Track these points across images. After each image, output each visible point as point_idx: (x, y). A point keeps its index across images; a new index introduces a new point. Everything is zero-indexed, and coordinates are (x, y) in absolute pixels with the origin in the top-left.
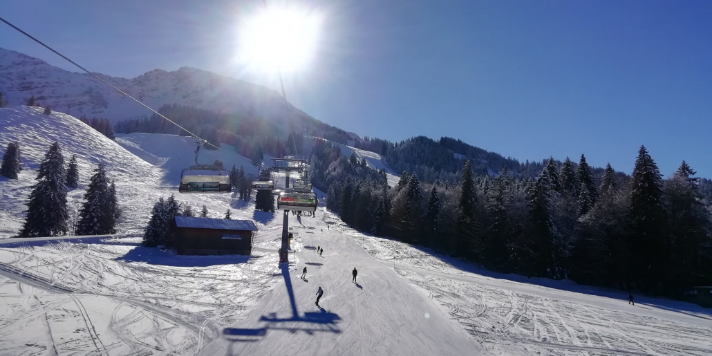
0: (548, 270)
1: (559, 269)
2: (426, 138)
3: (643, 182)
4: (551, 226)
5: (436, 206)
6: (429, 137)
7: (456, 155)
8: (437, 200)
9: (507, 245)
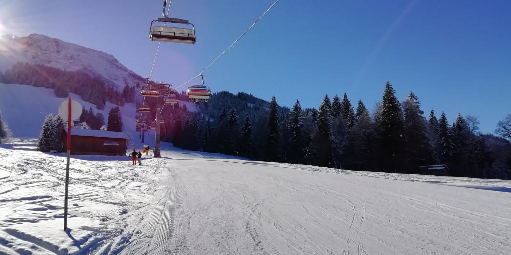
0: (330, 163)
1: (336, 163)
2: (228, 93)
3: (389, 104)
4: (331, 135)
5: (249, 129)
6: (230, 92)
7: (249, 105)
8: (250, 125)
9: (303, 149)
